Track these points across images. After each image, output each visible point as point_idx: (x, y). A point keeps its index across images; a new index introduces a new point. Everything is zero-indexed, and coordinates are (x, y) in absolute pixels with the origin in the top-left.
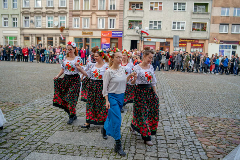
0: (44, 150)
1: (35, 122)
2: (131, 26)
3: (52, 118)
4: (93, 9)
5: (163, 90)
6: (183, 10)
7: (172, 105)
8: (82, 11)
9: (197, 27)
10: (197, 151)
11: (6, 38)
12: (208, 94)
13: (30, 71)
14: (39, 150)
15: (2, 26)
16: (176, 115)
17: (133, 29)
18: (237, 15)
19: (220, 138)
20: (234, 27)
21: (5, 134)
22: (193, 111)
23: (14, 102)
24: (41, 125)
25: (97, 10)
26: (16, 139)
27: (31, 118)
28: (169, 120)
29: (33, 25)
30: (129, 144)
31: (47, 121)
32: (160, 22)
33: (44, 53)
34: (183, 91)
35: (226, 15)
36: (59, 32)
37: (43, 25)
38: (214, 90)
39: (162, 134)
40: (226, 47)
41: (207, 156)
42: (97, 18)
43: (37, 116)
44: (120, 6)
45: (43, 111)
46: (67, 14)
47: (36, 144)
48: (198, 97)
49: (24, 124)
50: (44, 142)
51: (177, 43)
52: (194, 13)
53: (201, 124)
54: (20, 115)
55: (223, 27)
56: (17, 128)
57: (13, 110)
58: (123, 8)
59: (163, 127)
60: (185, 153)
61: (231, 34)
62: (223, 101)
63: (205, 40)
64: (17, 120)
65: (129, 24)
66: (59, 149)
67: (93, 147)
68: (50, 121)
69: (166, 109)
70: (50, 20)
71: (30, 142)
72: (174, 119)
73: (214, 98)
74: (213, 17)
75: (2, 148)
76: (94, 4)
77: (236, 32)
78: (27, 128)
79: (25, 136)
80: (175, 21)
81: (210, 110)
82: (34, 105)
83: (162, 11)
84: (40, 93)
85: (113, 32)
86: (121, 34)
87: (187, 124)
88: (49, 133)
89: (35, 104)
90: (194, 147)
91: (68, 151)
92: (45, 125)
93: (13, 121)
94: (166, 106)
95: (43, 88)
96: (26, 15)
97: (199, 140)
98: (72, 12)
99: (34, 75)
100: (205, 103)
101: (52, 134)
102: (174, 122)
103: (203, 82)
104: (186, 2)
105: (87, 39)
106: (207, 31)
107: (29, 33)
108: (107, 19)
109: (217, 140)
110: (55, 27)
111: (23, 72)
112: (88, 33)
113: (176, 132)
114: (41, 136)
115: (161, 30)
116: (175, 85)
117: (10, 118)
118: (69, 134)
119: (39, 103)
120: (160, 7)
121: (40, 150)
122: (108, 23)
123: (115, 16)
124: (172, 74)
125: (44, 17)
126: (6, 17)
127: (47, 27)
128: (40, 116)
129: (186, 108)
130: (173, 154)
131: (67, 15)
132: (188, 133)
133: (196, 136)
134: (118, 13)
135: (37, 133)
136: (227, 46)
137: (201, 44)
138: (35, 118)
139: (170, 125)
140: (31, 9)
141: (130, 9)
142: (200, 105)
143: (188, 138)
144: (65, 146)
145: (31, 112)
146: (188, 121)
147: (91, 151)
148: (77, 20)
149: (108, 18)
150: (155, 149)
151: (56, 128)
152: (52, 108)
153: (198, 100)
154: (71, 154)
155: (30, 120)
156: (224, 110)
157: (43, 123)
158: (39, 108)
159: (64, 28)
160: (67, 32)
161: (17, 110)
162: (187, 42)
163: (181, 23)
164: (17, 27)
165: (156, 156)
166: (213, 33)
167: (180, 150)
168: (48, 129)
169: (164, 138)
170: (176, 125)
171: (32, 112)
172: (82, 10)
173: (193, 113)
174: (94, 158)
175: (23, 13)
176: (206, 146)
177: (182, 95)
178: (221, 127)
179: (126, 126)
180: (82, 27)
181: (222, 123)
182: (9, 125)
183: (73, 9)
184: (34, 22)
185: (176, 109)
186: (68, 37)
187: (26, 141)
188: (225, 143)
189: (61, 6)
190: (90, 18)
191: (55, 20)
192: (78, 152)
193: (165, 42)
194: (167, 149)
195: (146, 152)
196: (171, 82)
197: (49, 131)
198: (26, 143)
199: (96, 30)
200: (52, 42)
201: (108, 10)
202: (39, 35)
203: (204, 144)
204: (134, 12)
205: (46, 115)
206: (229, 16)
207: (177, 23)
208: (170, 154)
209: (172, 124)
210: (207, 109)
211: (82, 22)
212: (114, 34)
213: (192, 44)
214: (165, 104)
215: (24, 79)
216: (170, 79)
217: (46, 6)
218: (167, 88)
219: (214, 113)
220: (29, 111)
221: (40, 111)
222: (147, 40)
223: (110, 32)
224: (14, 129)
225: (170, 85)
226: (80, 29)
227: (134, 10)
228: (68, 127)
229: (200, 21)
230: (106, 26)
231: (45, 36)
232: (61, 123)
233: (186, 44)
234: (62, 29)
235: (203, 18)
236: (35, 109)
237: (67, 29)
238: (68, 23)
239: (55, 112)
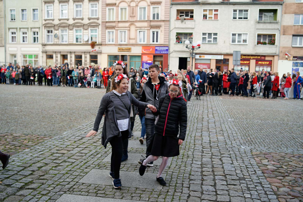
0: (79, 191)
1: (65, 158)
2: (179, 40)
3: (85, 154)
4: (131, 19)
5: (221, 119)
6: (244, 18)
7: (233, 139)
8: (117, 22)
9: (263, 40)
10: (266, 194)
11: (25, 56)
12: (278, 124)
13: (55, 97)
14: (72, 192)
15: (20, 42)
16: (239, 151)
17: (181, 44)
19: (295, 178)
21: (31, 172)
22: (259, 145)
23: (38, 135)
24: (72, 162)
25: (136, 20)
26: (44, 178)
27: (60, 153)
28: (229, 156)
29: (58, 40)
30: (181, 185)
31: (80, 157)
32: (216, 34)
33: (72, 74)
34: (247, 120)
35: (300, 24)
36: (89, 48)
37: (70, 40)
38: (286, 119)
39: (222, 173)
40: (302, 65)
41: (278, 200)
42: (136, 30)
43: (67, 152)
44: (165, 15)
45: (74, 145)
46: (99, 25)
47: (68, 184)
48: (266, 128)
49: (52, 160)
50: (77, 182)
51: (237, 60)
52: (259, 23)
53: (270, 162)
54: (47, 151)
55: (297, 39)
56: (45, 166)
57: (38, 145)
58: (169, 18)
59: (222, 164)
60: (251, 197)
62: (298, 133)
63: (273, 56)
64: (44, 156)
65: (177, 37)
66: (96, 191)
67: (138, 189)
68: (83, 158)
69: (225, 143)
70: (79, 34)
71: (60, 182)
72: (236, 155)
73: (286, 130)
74: (284, 26)
75: (29, 189)
76: (133, 13)
78: (56, 166)
79: (55, 175)
80: (234, 32)
81: (281, 145)
82: (63, 138)
83: (218, 20)
84: (69, 124)
85: (156, 48)
86: (167, 50)
87: (253, 161)
88: (83, 172)
90: (262, 189)
91: (107, 193)
92: (78, 162)
93: (39, 157)
94: (225, 139)
95: (72, 118)
96: (50, 28)
97: (267, 181)
98: (105, 24)
99: (61, 102)
100: (275, 135)
101: (87, 173)
102: (236, 159)
103: (271, 109)
104: (249, 9)
105: (125, 56)
106: (277, 44)
107: (53, 50)
108: (149, 31)
109: (290, 181)
110: (85, 43)
111: (47, 98)
112: (125, 50)
113: (238, 172)
114: (74, 175)
115: (217, 44)
116: (236, 113)
117: (35, 154)
118: (107, 173)
119: (69, 136)
120: (216, 15)
121: (74, 191)
122: (150, 35)
123: (159, 27)
124: (232, 99)
125: (71, 30)
126: (25, 31)
127: (75, 42)
128: (71, 152)
129: (251, 142)
130: (236, 197)
131: (99, 28)
132: (254, 173)
133: (264, 176)
134: (162, 23)
135: (69, 172)
137: (269, 62)
138: (65, 154)
139: (232, 163)
140: (54, 21)
141: (178, 19)
142: (268, 138)
143: (254, 178)
144: (104, 187)
145: (59, 146)
146: (254, 158)
147: (135, 193)
148: (111, 33)
149: (150, 29)
150: (213, 191)
151: (92, 166)
152: (84, 142)
153: (266, 131)
154: (111, 196)
155: (60, 156)
156: (300, 145)
157: (75, 159)
158: (69, 142)
160: (99, 48)
161: (43, 144)
162: (250, 59)
163: (242, 35)
164: (39, 43)
165: (214, 200)
166: (284, 48)
167: (244, 192)
168: (81, 167)
169: (224, 178)
170: (239, 163)
171: (61, 147)
172: (118, 21)
173: (259, 147)
174: (139, 201)
175: (46, 26)
176: (276, 189)
177: (246, 125)
178: (295, 165)
179: (176, 163)
180: (118, 42)
181: (297, 161)
182: (34, 162)
183: (107, 20)
184: (59, 37)
185: (237, 143)
186: (101, 54)
187: (56, 181)
188: (301, 184)
189: (92, 16)
190: (128, 30)
191: (84, 34)
192: (119, 194)
193: (223, 59)
194: (229, 192)
195: (202, 195)
196: (231, 109)
197: (83, 169)
198: (56, 183)
199: (135, 45)
200: (81, 61)
201: (150, 20)
202: (65, 52)
203: (275, 186)
204: (182, 22)
205: (78, 150)
207: (237, 35)
208: (232, 198)
209: (233, 161)
210: (278, 143)
211: (118, 35)
212: (158, 50)
213: (257, 61)
214: (224, 137)
215: (49, 106)
216: (229, 106)
217: (74, 16)
218: (226, 117)
219: (287, 148)
220: (58, 145)
221: (70, 145)
222: (199, 57)
224: (42, 167)
225: (229, 114)
226: (115, 45)
227: (182, 19)
228: (106, 164)
229: (267, 32)
230: (147, 40)
231: (72, 53)
232: (96, 160)
233: (249, 62)
234: (93, 45)
235: (270, 28)
236: (64, 143)
237: (99, 45)
238: (101, 37)
239: (88, 146)
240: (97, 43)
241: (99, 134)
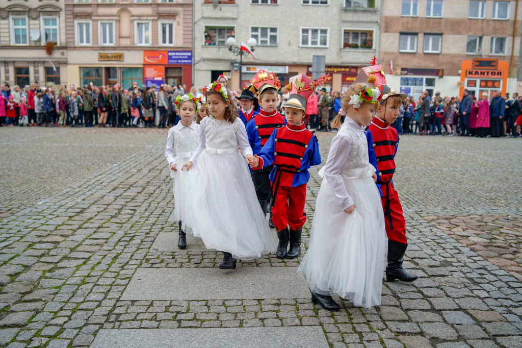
0: (133, 320)
1: (64, 251)
2: (210, 39)
3: (105, 240)
4: (122, 1)
6: (322, 3)
8: (96, 6)
9: (353, 41)
12: (427, 171)
14: (118, 323)
17: (215, 46)
18: (434, 15)
20: (429, 40)
22: (424, 204)
24: (84, 258)
25: (132, 2)
26: (35, 298)
27: (48, 242)
31: (97, 248)
32: (273, 30)
35: (411, 15)
36: (41, 54)
37: (2, 39)
40: (414, 82)
42: (132, 21)
43: (64, 238)
45: (71, 225)
46: (60, 11)
47: (98, 306)
49: (37, 258)
50: (118, 300)
51: (320, 72)
52: (346, 10)
53: (467, 231)
54: (17, 239)
55: (407, 39)
60: (490, 295)
61: (423, 54)
64: (12, 250)
65: (206, 34)
66: (174, 315)
67: (262, 302)
68: (105, 248)
70: (20, 27)
71: (78, 304)
74: (386, 18)
77: (433, 50)
78: (51, 269)
79: (58, 290)
80: (306, 26)
81: (459, 202)
82: (40, 213)
83: (278, 5)
84: (41, 186)
85: (170, 54)
86: (190, 58)
87: (439, 232)
89: (42, 211)
90: (496, 278)
91: (201, 318)
92: (97, 257)
93: (3, 253)
97: (493, 264)
98: (72, 9)
100: (437, 188)
101: (130, 278)
105: (111, 69)
106: (375, 47)
108: (156, 23)
110: (33, 44)
112: (112, 57)
113: (428, 251)
114: (102, 285)
115: (276, 46)
118: (174, 274)
119: (51, 207)
121: (121, 321)
122: (157, 34)
123: (173, 16)
125: (4, 19)
127: (13, 43)
128: (71, 238)
130: (463, 299)
131: (61, 16)
132: (457, 251)
133: (479, 255)
134: (180, 9)
135: (87, 280)
136: (415, 79)
138: (61, 243)
141: (207, 2)
142: (430, 193)
143: (467, 261)
144: (185, 304)
145: (40, 228)
146: (434, 226)
147: (262, 311)
148: (85, 26)
149: (157, 20)
150: (414, 292)
151: (132, 262)
152: (91, 218)
153: (417, 183)
154: (215, 323)
155: (50, 248)
156: (489, 201)
157: (87, 252)
158: (58, 218)
159: (56, 46)
160: (63, 54)
162: (333, 72)
163: (319, 32)
165: (429, 308)
166: (387, 53)
167: (470, 288)
168: (110, 267)
169: (413, 265)
171: (44, 229)
172: (96, 3)
173: (427, 208)
174: (283, 328)
178: (512, 232)
180: (98, 43)
181: (509, 226)
183: (75, 2)
186: (66, 66)
187: (66, 303)
190: (117, 21)
191: (31, 26)
192: (229, 316)
193: (287, 72)
194: (442, 289)
195: (399, 301)
197: (117, 270)
198: (69, 307)
199: (130, 49)
200: (27, 79)
201: (157, 3)
203: (513, 271)
204: (215, 7)
205: (85, 234)
206: (418, 15)
207: (310, 32)
208: (457, 301)
210: (452, 200)
211: (97, 31)
212: (173, 57)
213: (345, 75)
219: (473, 206)
220: (35, 226)
221: (63, 224)
222: (247, 70)
223: (162, 52)
224: (17, 274)
226: (92, 48)
227: (216, 2)
228: (161, 257)
229: (359, 28)
230: (153, 40)
231: (9, 64)
232: (136, 251)
233: (331, 78)
234: (50, 47)
235: (365, 19)
236: (47, 221)
237: (61, 48)
238: (64, 34)
239: (104, 225)
240: (58, 45)
241: (114, 201)
